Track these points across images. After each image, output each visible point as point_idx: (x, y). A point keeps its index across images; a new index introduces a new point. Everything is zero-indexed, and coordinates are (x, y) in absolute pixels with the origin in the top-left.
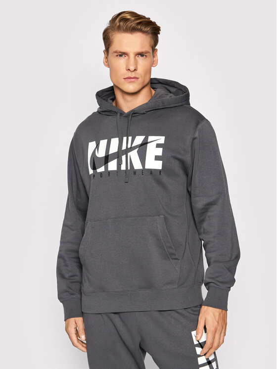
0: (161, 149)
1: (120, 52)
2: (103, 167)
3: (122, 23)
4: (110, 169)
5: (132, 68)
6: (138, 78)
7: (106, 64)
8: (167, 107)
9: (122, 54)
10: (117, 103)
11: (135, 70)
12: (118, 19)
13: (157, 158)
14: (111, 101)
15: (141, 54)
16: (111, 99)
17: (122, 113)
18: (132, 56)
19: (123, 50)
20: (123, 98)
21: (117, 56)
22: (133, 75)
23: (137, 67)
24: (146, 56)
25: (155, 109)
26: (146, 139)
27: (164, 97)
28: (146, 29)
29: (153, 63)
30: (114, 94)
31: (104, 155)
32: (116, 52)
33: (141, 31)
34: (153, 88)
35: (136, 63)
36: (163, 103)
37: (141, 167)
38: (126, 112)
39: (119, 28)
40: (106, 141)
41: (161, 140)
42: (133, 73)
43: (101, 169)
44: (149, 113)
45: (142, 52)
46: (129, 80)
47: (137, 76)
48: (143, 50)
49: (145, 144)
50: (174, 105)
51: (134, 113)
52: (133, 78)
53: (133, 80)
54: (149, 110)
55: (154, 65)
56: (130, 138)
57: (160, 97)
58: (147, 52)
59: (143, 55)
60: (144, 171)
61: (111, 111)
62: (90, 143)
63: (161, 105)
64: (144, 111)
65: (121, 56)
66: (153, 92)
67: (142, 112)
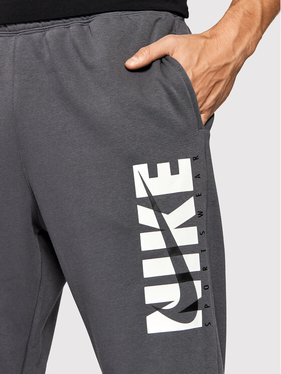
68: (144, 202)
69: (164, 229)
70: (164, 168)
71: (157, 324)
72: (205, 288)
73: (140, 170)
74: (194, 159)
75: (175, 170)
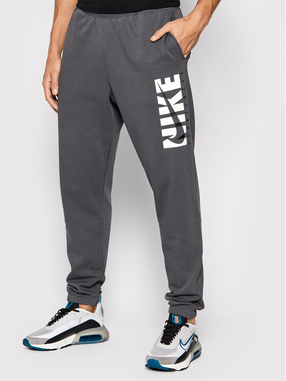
68: (160, 95)
69: (169, 105)
70: (168, 80)
71: (167, 144)
72: (187, 128)
73: (158, 82)
74: (181, 74)
75: (172, 80)
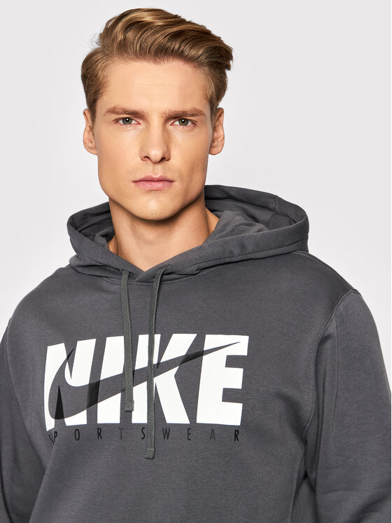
0: (239, 372)
1: (125, 112)
2: (84, 414)
3: (130, 35)
4: (102, 419)
5: (156, 153)
6: (171, 181)
7: (90, 145)
8: (252, 256)
9: (130, 117)
10: (118, 246)
11: (163, 159)
12: (120, 25)
13: (229, 395)
14: (103, 240)
15: (181, 118)
16: (103, 236)
17: (133, 273)
18: (156, 121)
19: (133, 105)
20: (135, 233)
21: (117, 121)
22: (158, 172)
23: (168, 150)
24: (194, 123)
25: (222, 261)
26: (199, 342)
27: (243, 231)
28: (193, 52)
29: (212, 146)
30: (109, 221)
31: (87, 382)
32: (113, 111)
33: (180, 55)
34: (212, 211)
35: (167, 141)
36: (243, 247)
37: (184, 419)
38: (145, 271)
39: (123, 48)
40: (92, 343)
41: (240, 345)
42: (159, 167)
43: (79, 419)
44: (206, 272)
45: (184, 113)
46: (149, 186)
47: (169, 176)
48: (188, 106)
49: (195, 355)
50: (271, 252)
51: (166, 273)
52: (159, 180)
53: (159, 185)
54: (207, 265)
55: (214, 150)
56: (157, 337)
57: (233, 230)
58: (197, 113)
59: (187, 120)
60: (193, 429)
61: (106, 266)
62: (50, 348)
63: (236, 251)
64: (194, 268)
65: (127, 121)
66: (214, 220)
67: (188, 270)
